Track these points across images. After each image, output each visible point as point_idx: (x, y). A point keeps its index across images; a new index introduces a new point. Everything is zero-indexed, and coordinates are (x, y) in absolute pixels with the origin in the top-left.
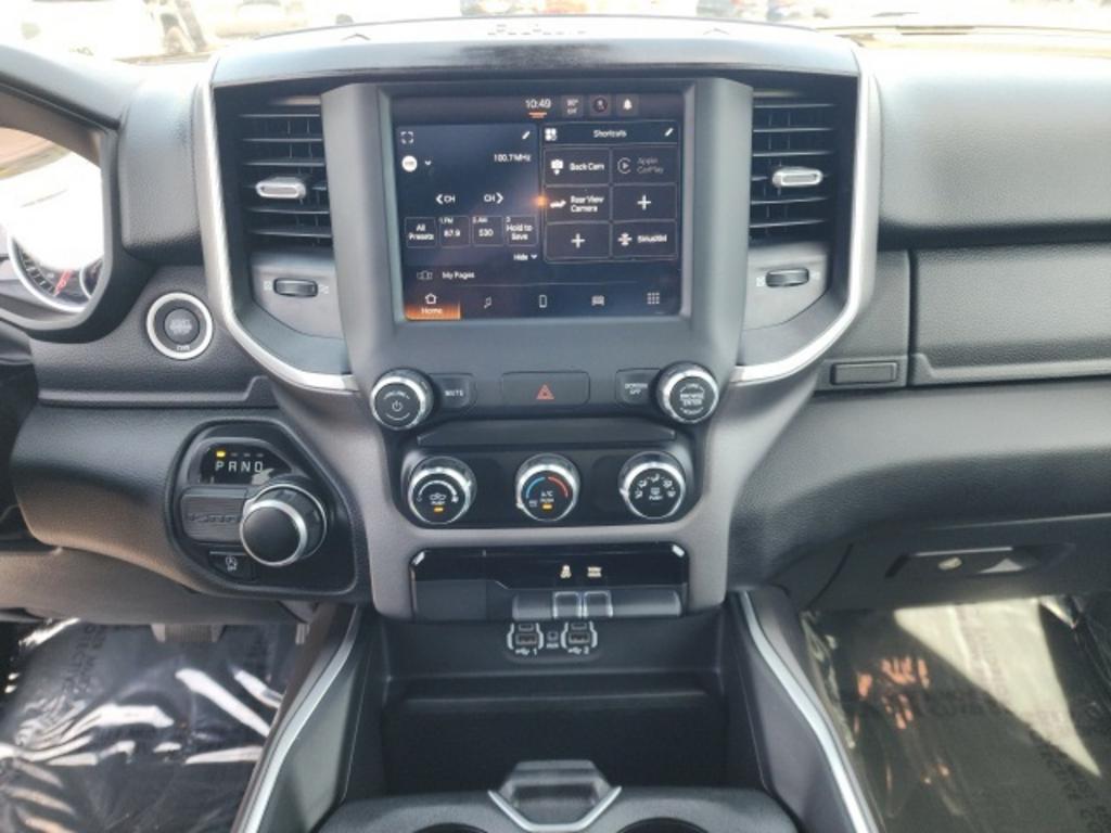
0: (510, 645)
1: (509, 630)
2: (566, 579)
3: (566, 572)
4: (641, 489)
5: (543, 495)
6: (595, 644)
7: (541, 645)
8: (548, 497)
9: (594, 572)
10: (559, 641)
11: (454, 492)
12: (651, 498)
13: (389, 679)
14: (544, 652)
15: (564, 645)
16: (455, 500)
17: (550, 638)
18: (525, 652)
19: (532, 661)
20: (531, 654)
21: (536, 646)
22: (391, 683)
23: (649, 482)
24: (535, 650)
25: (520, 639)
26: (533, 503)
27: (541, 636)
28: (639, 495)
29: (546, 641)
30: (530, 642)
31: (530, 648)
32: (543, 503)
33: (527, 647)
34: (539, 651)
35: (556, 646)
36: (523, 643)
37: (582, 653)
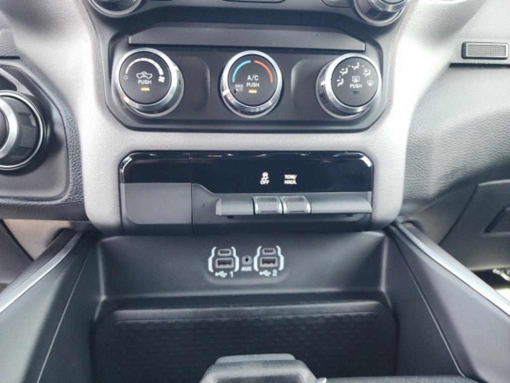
0: (211, 269)
1: (210, 254)
2: (265, 185)
3: (265, 179)
4: (342, 77)
5: (249, 78)
6: (282, 267)
7: (237, 269)
8: (254, 81)
9: (291, 179)
10: (252, 265)
11: (161, 72)
12: (351, 85)
13: (103, 298)
14: (240, 274)
15: (256, 268)
16: (162, 79)
17: (244, 262)
18: (223, 274)
19: (228, 282)
20: (228, 276)
21: (233, 269)
22: (105, 302)
23: (350, 69)
24: (232, 273)
25: (220, 263)
26: (239, 87)
27: (237, 259)
28: (341, 83)
29: (241, 265)
30: (228, 266)
31: (227, 271)
32: (249, 88)
33: (225, 270)
34: (234, 273)
35: (250, 269)
36: (222, 266)
37: (271, 275)
